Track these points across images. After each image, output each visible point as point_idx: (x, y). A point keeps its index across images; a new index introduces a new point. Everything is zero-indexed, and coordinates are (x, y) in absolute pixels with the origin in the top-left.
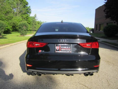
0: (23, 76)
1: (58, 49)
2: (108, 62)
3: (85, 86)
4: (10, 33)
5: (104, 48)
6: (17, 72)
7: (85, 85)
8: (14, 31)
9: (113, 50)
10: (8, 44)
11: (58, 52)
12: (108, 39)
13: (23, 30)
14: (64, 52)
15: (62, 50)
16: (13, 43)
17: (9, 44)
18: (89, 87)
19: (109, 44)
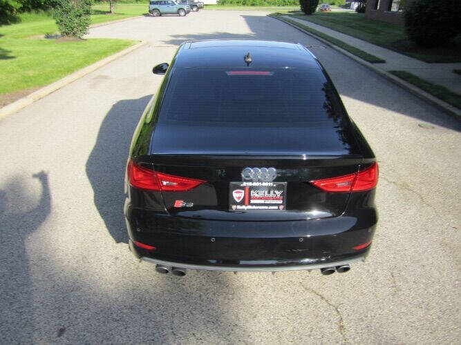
0: (117, 258)
1: (239, 198)
2: (404, 186)
3: (322, 298)
4: (15, 20)
5: (399, 111)
6: (93, 241)
7: (320, 293)
8: (29, 11)
9: (429, 124)
10: (24, 95)
11: (239, 207)
12: (418, 59)
13: (72, 14)
14: (260, 207)
15: (252, 201)
16: (41, 86)
17: (28, 93)
18: (333, 303)
19: (420, 87)
